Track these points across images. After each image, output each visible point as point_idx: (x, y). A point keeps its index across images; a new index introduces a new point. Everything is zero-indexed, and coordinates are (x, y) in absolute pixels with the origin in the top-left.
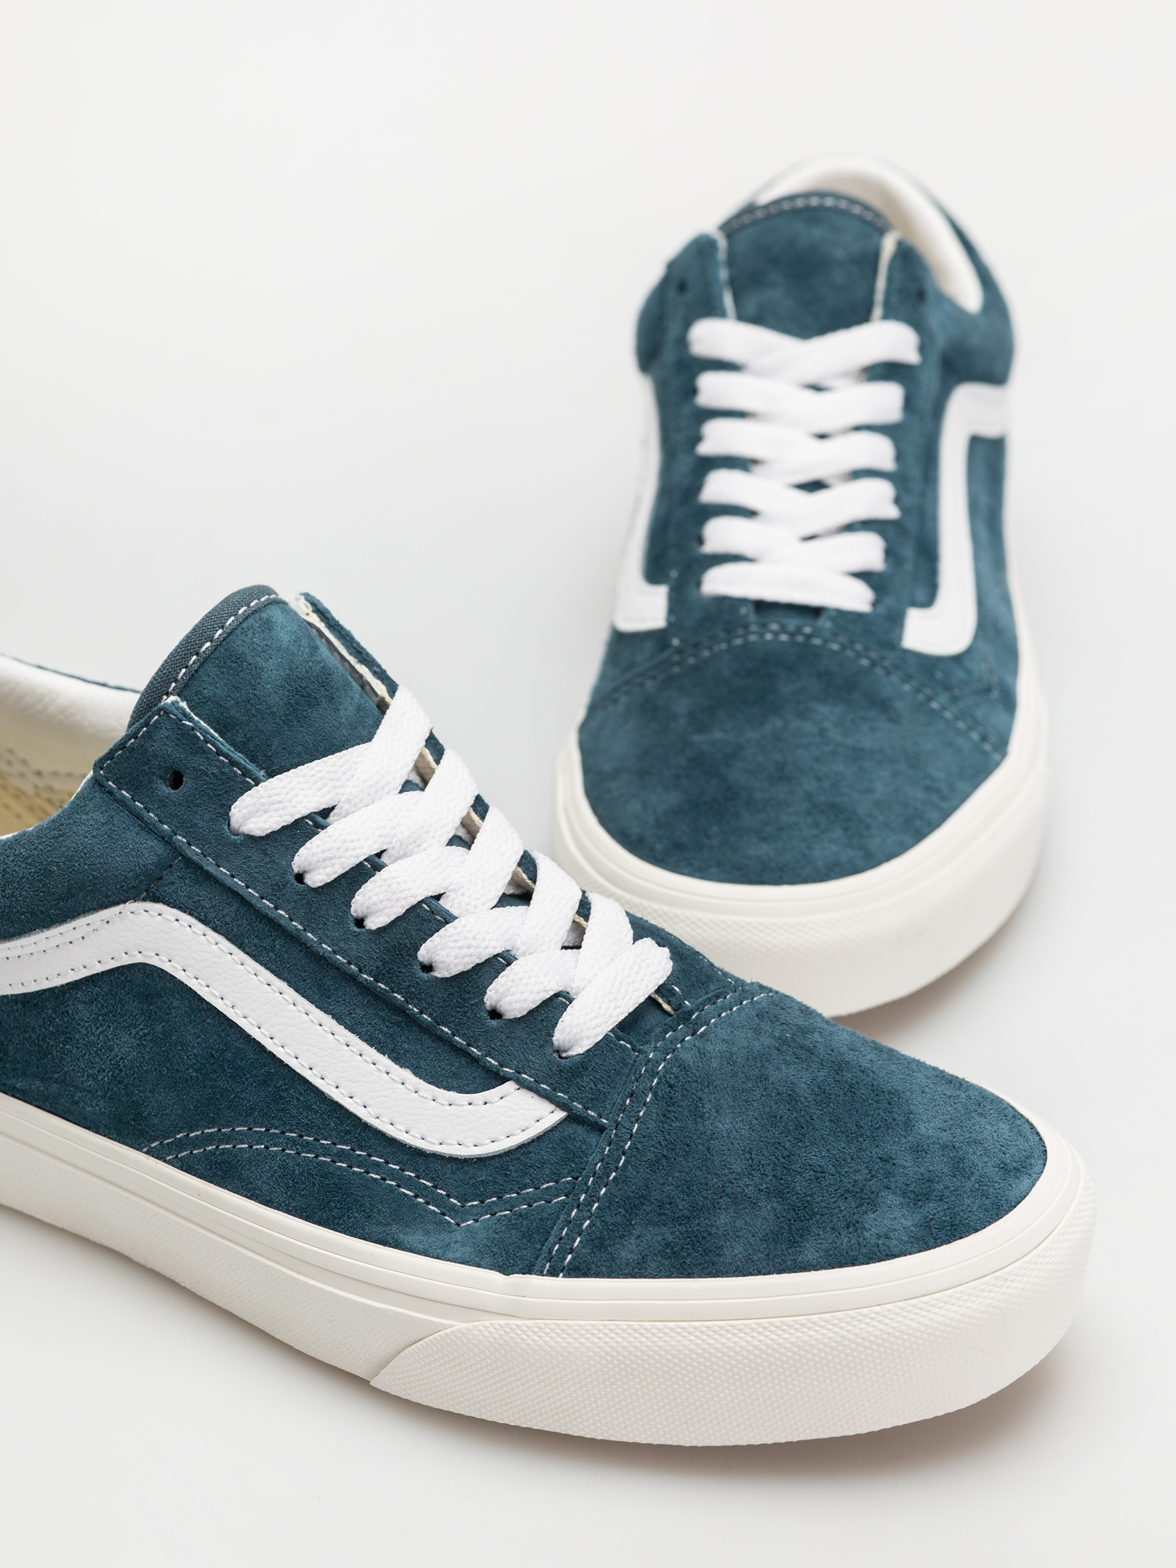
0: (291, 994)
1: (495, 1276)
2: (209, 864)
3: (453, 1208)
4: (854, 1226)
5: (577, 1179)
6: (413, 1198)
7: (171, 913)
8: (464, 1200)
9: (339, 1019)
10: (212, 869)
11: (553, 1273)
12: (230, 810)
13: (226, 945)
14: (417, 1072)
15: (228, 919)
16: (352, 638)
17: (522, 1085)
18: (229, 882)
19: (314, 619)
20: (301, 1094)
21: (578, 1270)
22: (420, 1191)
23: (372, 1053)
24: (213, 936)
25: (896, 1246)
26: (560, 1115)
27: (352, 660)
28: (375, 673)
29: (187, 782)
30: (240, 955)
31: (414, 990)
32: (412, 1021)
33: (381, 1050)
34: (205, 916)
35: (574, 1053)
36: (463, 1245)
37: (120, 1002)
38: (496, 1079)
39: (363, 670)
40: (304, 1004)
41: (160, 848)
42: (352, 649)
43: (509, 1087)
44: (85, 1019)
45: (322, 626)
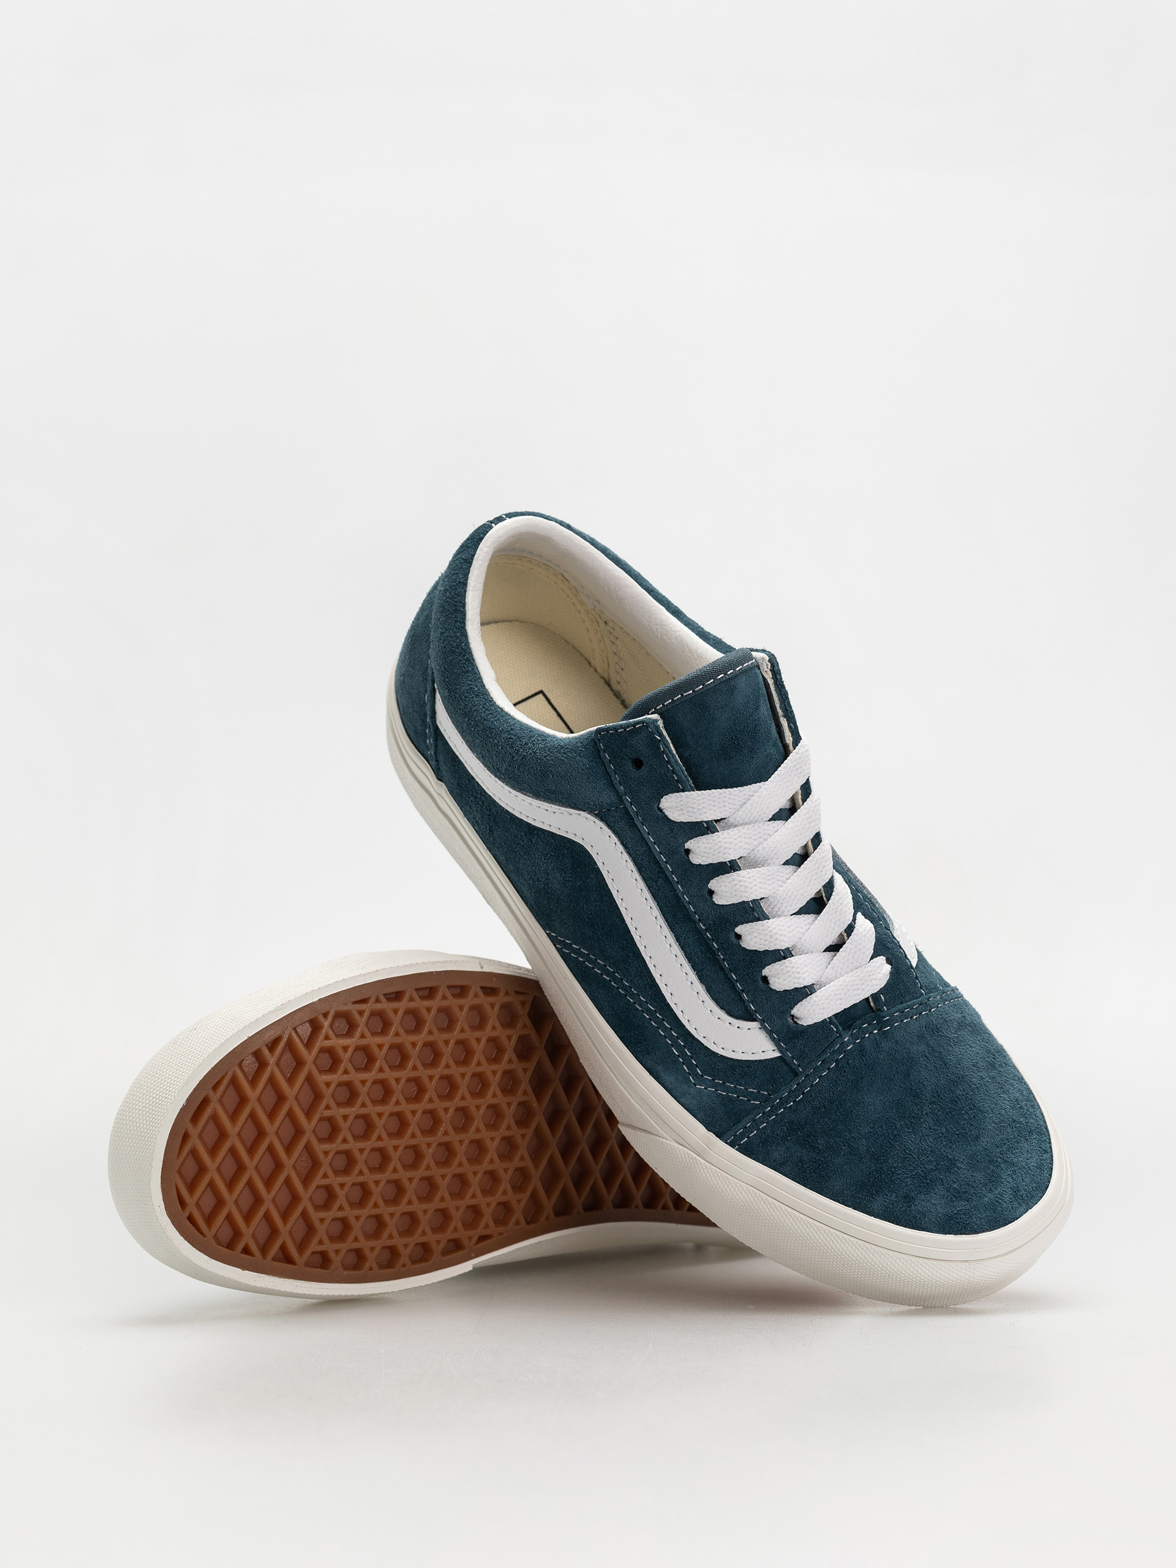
0: (656, 912)
1: (702, 1128)
2: (638, 821)
3: (696, 1075)
4: (908, 1199)
5: (770, 1095)
6: (677, 1057)
7: (607, 831)
8: (704, 1072)
9: (678, 939)
10: (639, 825)
11: (732, 1145)
12: (662, 798)
13: (631, 865)
14: (709, 990)
15: (638, 853)
16: (787, 698)
17: (763, 1027)
18: (646, 836)
19: (769, 676)
20: (640, 966)
21: (747, 1150)
22: (682, 1054)
23: (687, 967)
24: (626, 856)
25: (925, 1222)
26: (777, 1054)
27: (780, 712)
28: (790, 727)
29: (644, 770)
30: (636, 875)
31: (725, 946)
32: (716, 961)
33: (694, 967)
34: (626, 844)
35: (800, 1023)
36: (693, 1098)
37: (562, 855)
38: (749, 1017)
39: (784, 722)
40: (661, 921)
41: (614, 798)
42: (783, 705)
43: (755, 1025)
44: (540, 851)
45: (771, 682)
